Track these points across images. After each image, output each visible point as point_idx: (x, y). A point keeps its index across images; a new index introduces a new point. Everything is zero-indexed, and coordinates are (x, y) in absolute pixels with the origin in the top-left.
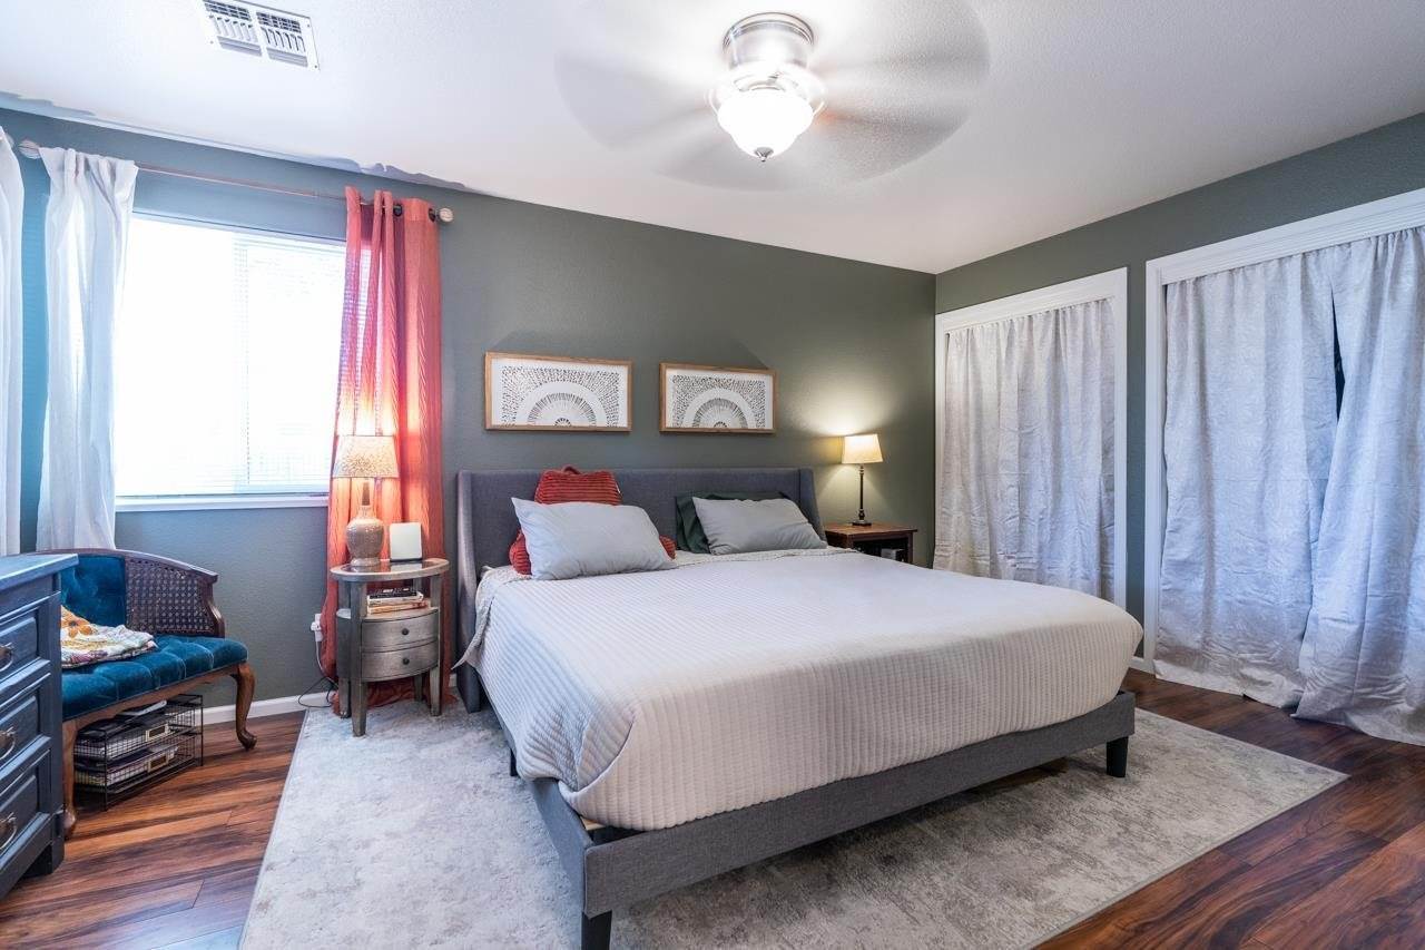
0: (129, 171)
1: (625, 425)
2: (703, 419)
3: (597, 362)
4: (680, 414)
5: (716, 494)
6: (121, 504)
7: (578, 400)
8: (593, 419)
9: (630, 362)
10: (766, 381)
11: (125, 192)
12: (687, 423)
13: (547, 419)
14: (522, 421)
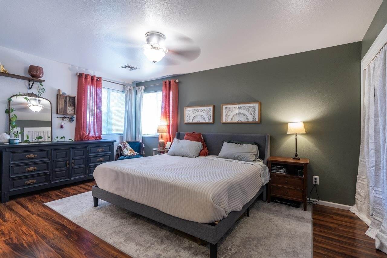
0: (143, 87)
1: (212, 122)
2: (234, 119)
3: (205, 106)
4: (226, 118)
5: (231, 141)
6: (143, 135)
7: (202, 116)
8: (205, 120)
9: (213, 105)
10: (256, 105)
11: (143, 91)
12: (229, 120)
13: (195, 121)
14: (191, 121)
